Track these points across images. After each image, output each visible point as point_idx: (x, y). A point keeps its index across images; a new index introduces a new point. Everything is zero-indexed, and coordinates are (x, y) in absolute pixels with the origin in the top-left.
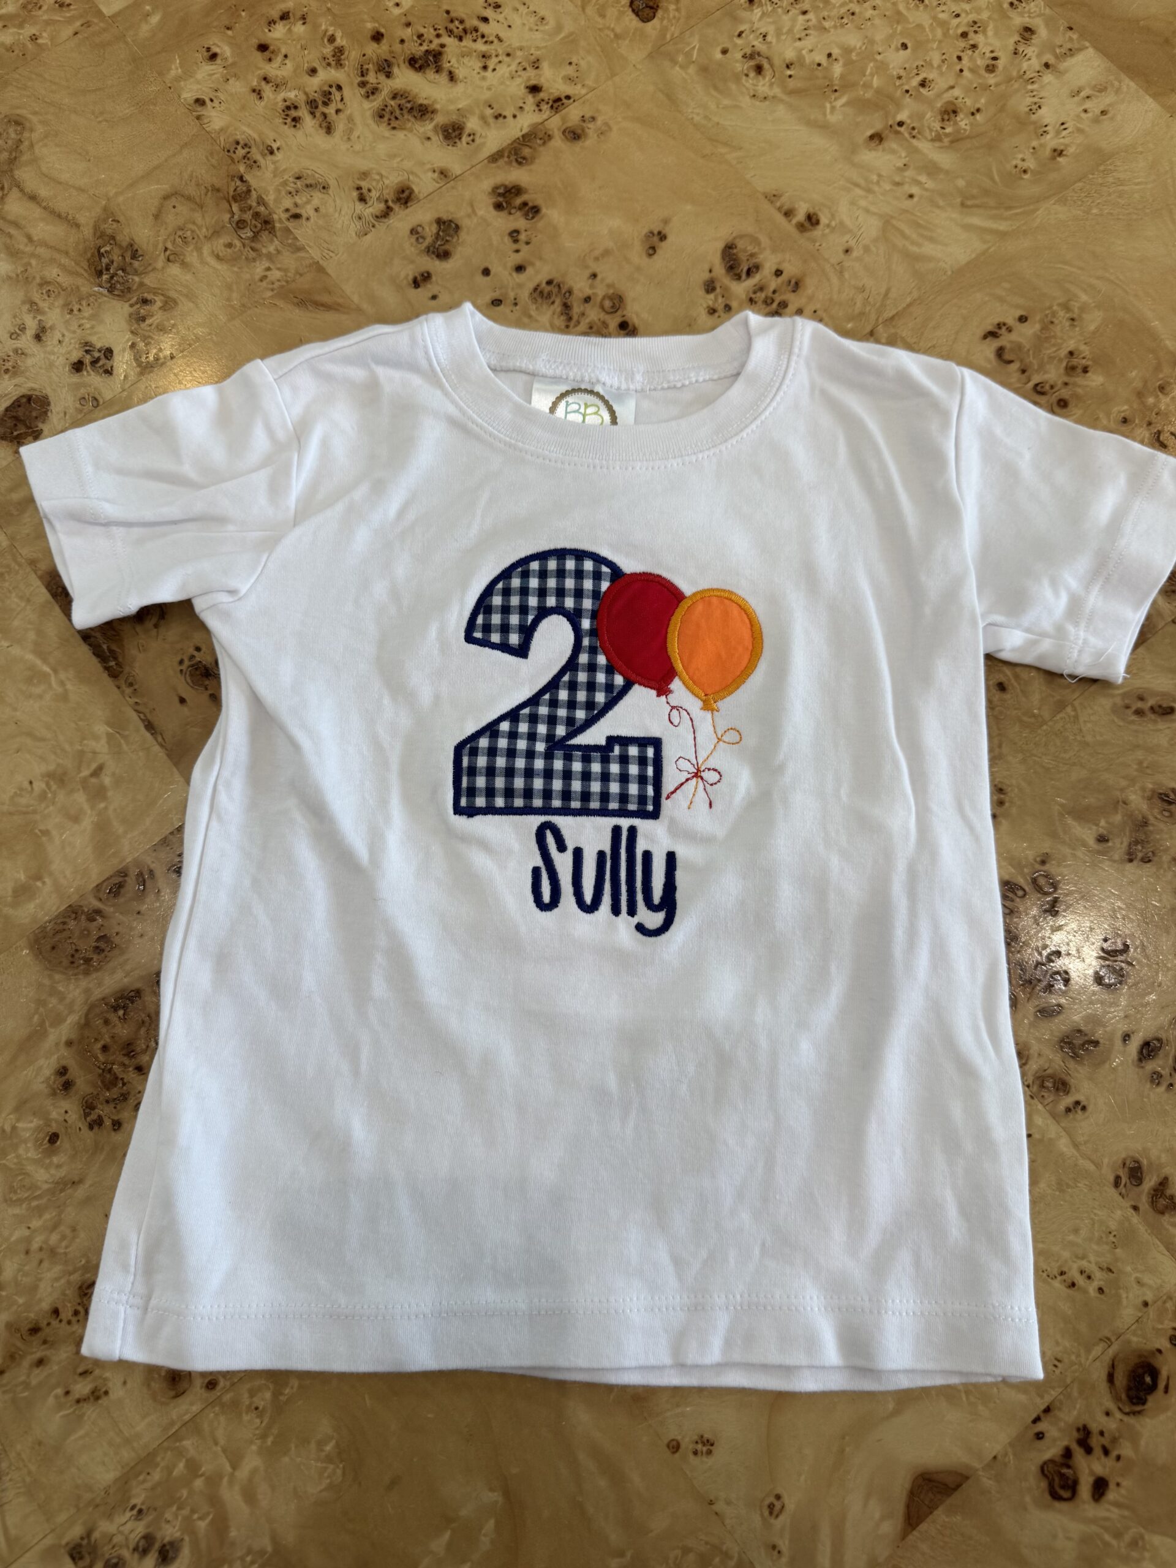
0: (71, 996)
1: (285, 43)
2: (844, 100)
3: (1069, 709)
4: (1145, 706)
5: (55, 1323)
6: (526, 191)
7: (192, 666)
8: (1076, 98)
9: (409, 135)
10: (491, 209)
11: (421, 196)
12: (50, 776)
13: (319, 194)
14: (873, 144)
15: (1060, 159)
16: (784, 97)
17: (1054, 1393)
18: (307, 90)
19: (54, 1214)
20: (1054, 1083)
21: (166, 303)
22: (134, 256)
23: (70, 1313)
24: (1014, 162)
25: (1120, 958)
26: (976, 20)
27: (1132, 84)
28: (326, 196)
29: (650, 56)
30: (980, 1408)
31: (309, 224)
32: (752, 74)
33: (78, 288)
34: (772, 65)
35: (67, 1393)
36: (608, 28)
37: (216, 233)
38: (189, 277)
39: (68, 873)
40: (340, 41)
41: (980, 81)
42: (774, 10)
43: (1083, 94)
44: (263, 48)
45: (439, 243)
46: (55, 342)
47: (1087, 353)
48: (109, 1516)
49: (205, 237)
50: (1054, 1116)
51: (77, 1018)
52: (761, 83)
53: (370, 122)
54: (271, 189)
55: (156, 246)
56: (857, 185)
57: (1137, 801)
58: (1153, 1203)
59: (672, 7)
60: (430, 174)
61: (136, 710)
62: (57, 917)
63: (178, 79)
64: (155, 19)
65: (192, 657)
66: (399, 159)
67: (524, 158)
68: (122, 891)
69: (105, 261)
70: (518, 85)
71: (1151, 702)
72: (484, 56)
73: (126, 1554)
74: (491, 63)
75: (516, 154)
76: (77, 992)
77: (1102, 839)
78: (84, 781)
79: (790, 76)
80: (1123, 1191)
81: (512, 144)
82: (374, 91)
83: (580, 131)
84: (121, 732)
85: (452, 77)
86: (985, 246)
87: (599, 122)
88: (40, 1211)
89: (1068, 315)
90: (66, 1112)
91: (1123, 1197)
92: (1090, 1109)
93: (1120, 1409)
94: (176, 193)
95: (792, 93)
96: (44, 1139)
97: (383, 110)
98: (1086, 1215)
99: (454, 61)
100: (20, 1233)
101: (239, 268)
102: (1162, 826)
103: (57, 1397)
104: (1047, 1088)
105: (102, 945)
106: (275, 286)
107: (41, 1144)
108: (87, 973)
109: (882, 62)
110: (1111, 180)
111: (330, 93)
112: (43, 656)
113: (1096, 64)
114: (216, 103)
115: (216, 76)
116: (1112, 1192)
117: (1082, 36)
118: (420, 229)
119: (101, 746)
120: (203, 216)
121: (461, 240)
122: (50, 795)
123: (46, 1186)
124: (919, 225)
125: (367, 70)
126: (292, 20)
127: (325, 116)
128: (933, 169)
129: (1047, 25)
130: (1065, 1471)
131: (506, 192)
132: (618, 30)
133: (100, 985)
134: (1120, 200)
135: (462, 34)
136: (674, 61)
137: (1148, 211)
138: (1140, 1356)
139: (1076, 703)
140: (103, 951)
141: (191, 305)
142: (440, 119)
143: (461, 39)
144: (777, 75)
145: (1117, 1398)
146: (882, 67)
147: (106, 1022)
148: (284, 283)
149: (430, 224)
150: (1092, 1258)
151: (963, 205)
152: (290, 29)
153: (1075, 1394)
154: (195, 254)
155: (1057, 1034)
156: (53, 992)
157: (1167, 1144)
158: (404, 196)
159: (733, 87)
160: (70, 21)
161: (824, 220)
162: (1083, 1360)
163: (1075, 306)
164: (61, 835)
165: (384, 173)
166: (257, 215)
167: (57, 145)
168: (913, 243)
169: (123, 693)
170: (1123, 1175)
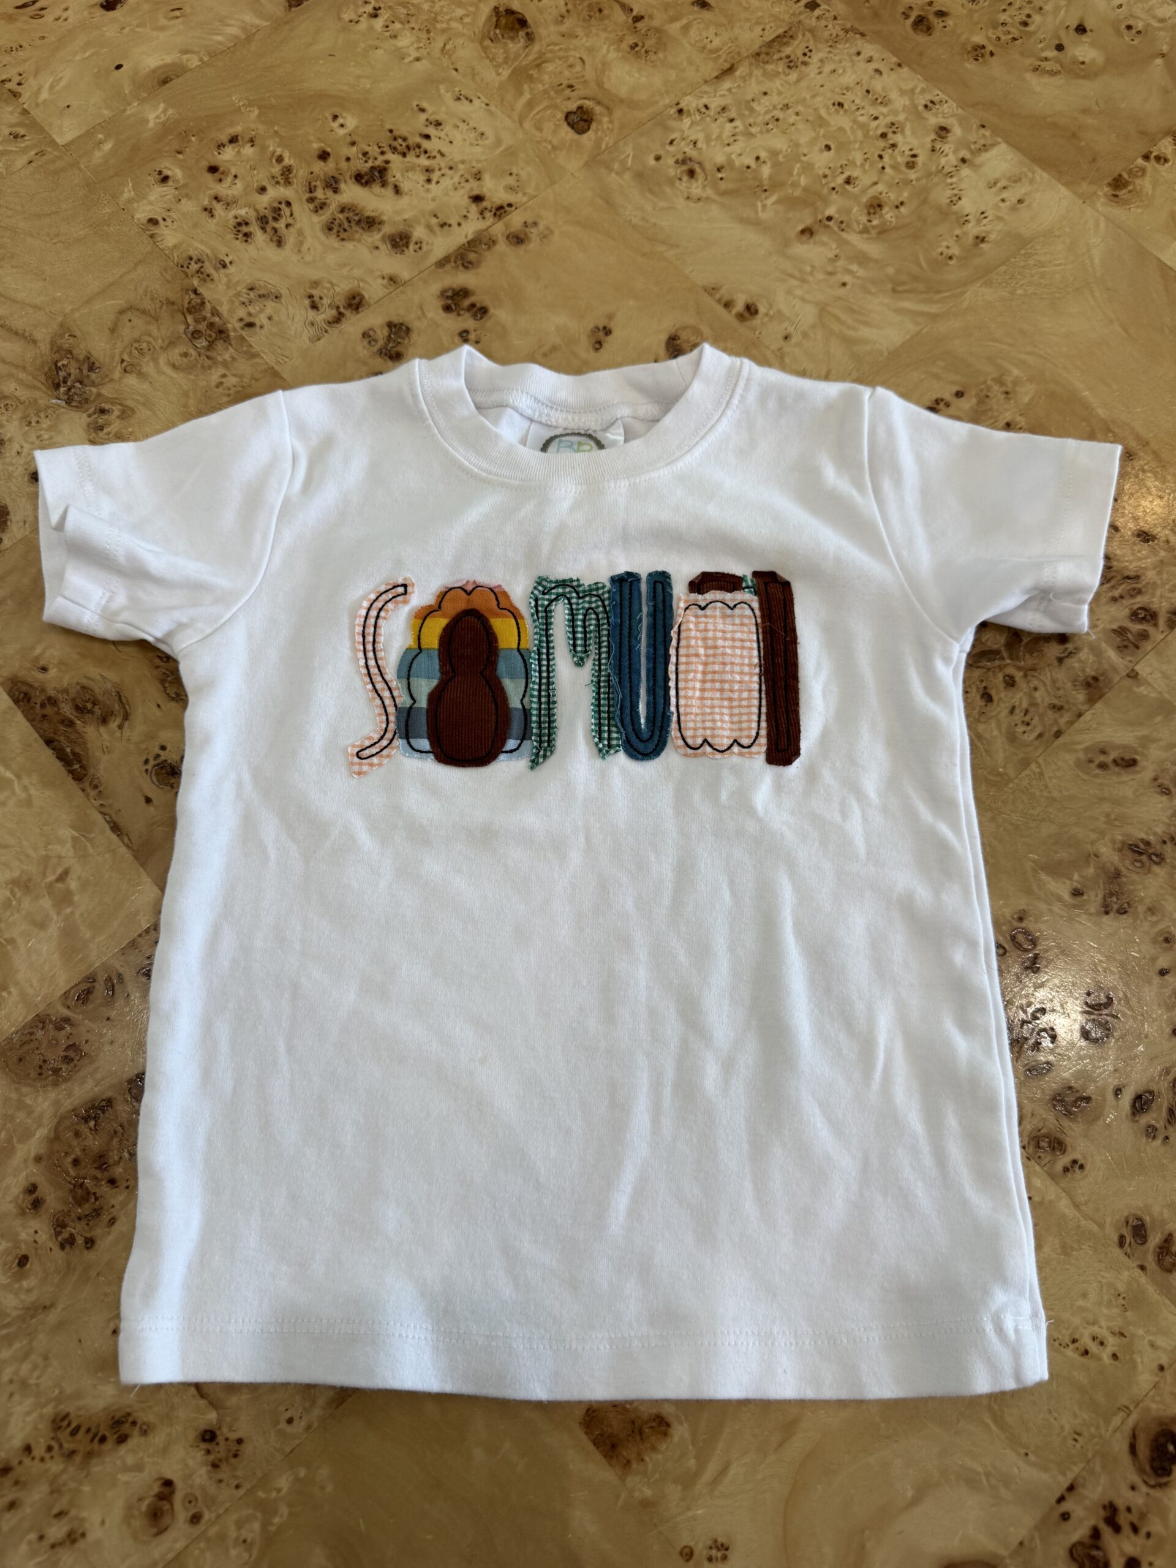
0: (39, 1109)
1: (234, 164)
2: (774, 198)
3: (1033, 766)
4: (1108, 759)
5: (27, 1461)
6: (473, 293)
7: (158, 765)
8: (993, 190)
9: (358, 245)
10: (441, 311)
11: (372, 301)
12: (15, 882)
13: (272, 304)
14: (805, 238)
15: (983, 245)
16: (717, 198)
17: (1076, 1469)
18: (257, 207)
19: (24, 1343)
20: (1050, 1143)
21: (123, 412)
22: (91, 369)
23: (43, 1448)
24: (940, 250)
25: (1105, 1012)
26: (893, 121)
27: (1045, 175)
28: (278, 305)
29: (587, 165)
30: (1002, 1490)
31: (262, 332)
32: (685, 178)
33: (36, 400)
34: (703, 169)
35: (41, 1538)
36: (546, 141)
37: (172, 344)
38: (146, 386)
39: (35, 981)
40: (287, 161)
41: (902, 176)
42: (702, 119)
43: (1000, 185)
44: (213, 169)
45: (391, 345)
46: (14, 453)
47: (1023, 423)
49: (161, 348)
50: (1052, 1176)
51: (46, 1132)
52: (694, 185)
53: (320, 234)
54: (225, 300)
55: (113, 357)
56: (791, 276)
57: (1108, 853)
58: (1160, 1262)
59: (606, 119)
60: (380, 281)
61: (100, 813)
62: (24, 1027)
63: (130, 201)
64: (108, 146)
65: (158, 756)
66: (348, 268)
67: (470, 263)
68: (91, 997)
69: (62, 374)
70: (462, 195)
71: (1114, 755)
72: (427, 170)
74: (435, 176)
75: (462, 259)
76: (46, 1105)
77: (1077, 893)
78: (50, 886)
79: (721, 179)
80: (1129, 1251)
81: (458, 250)
82: (322, 206)
83: (523, 236)
84: (87, 835)
85: (397, 190)
86: (918, 328)
87: (541, 226)
88: (10, 1340)
89: (1003, 389)
90: (36, 1232)
91: (1129, 1257)
92: (1088, 1167)
93: (1145, 1482)
94: (131, 308)
95: (723, 194)
96: (13, 1262)
97: (332, 223)
98: (1093, 1278)
99: (398, 176)
101: (195, 376)
102: (1134, 877)
103: (30, 1543)
104: (1043, 1148)
105: (71, 1054)
106: (231, 392)
107: (10, 1268)
108: (56, 1084)
109: (808, 163)
110: (1032, 262)
111: (280, 209)
112: (5, 762)
113: (1009, 157)
114: (169, 220)
115: (170, 196)
116: (1117, 1252)
117: (995, 132)
118: (371, 333)
119: (66, 850)
120: (159, 328)
121: (412, 342)
122: (14, 903)
123: (15, 1313)
124: (853, 311)
125: (315, 186)
126: (240, 142)
127: (275, 230)
128: (862, 259)
129: (961, 124)
130: (1094, 1553)
131: (454, 295)
132: (555, 142)
133: (70, 1095)
134: (1042, 281)
135: (406, 151)
136: (610, 169)
137: (1070, 290)
138: (1161, 1424)
139: (1040, 760)
140: (72, 1060)
141: (149, 413)
142: (387, 229)
143: (404, 155)
144: (709, 178)
145: (1141, 1471)
146: (808, 168)
147: (77, 1134)
148: (240, 389)
149: (382, 327)
150: (1103, 1323)
151: (894, 290)
152: (239, 152)
153: (1098, 1468)
154: (151, 364)
155: (1047, 1092)
156: (20, 1106)
157: (1168, 1199)
158: (355, 302)
159: (668, 190)
160: (24, 151)
161: (762, 309)
162: (1103, 1432)
163: (1008, 379)
164: (28, 942)
165: (334, 281)
166: (211, 325)
167: (13, 267)
168: (849, 327)
169: (88, 796)
170: (1127, 1233)
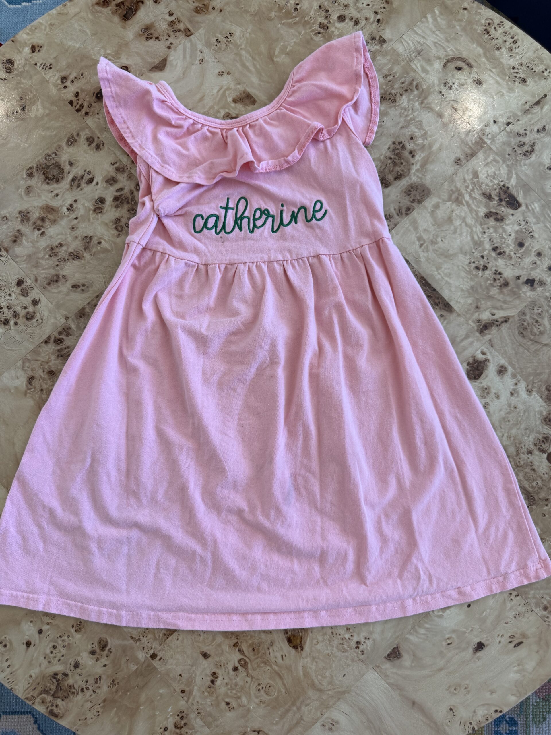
0: (415, 177)
4: (81, 288)
5: (401, 92)
12: (436, 243)
20: (120, 169)
23: (397, 95)
25: (97, 207)
35: (394, 76)
39: (424, 213)
48: (377, 50)
50: (121, 161)
51: (412, 171)
57: (87, 255)
58: (93, 139)
61: (414, 266)
62: (424, 200)
68: (406, 209)
71: (79, 289)
73: (371, 42)
76: (413, 178)
77: (100, 243)
78: (425, 242)
80: (102, 142)
84: (417, 259)
88: (411, 119)
90: (410, 146)
91: (102, 140)
92: (110, 164)
100: (415, 114)
102: (80, 249)
103: (397, 75)
104: (122, 168)
105: (409, 193)
107: (415, 137)
108: (412, 184)
112: (447, 283)
116: (105, 142)
119: (422, 254)
122: (435, 237)
123: (411, 126)
133: (407, 181)
138: (101, 101)
140: (408, 191)
147: (403, 171)
155: (118, 184)
156: (421, 178)
157: (88, 155)
164: (428, 225)
169: (419, 272)
170: (101, 146)
